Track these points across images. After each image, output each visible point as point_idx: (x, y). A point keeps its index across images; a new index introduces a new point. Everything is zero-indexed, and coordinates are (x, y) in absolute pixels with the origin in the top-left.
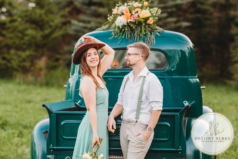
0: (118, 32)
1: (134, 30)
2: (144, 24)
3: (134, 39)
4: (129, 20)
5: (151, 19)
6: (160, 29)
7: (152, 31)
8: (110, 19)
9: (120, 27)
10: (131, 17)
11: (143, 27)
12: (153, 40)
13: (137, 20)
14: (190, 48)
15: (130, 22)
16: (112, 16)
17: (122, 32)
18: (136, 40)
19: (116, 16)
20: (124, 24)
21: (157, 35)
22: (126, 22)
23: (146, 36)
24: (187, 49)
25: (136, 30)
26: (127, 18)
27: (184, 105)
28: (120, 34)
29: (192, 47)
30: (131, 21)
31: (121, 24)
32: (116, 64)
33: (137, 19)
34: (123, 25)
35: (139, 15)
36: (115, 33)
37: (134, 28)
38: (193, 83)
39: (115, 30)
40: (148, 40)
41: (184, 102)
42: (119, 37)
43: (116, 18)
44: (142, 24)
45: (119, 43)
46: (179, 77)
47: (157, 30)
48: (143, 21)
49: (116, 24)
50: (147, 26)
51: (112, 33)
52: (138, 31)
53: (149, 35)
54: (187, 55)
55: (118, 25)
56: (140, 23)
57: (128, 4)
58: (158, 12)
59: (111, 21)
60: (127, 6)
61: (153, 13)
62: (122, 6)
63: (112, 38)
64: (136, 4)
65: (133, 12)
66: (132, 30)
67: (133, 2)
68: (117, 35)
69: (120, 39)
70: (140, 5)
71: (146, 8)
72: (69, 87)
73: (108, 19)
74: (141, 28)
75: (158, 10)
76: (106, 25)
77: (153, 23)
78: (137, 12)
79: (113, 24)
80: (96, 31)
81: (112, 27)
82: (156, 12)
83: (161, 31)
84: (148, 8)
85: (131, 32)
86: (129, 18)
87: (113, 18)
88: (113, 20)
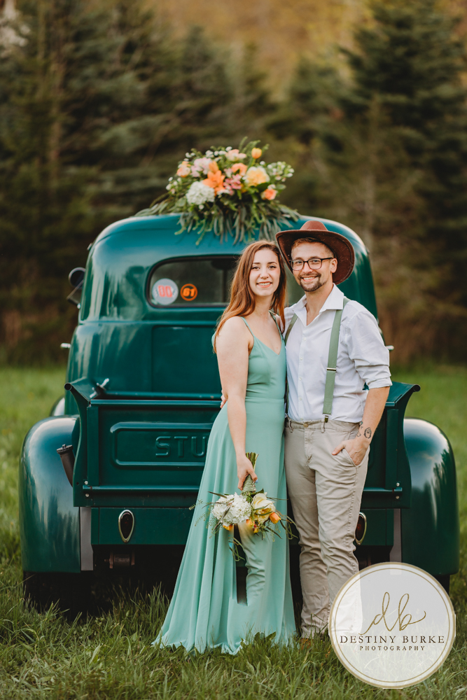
0: (196, 218)
1: (232, 212)
2: (255, 200)
3: (232, 235)
4: (221, 191)
5: (270, 188)
6: (293, 213)
8: (172, 188)
9: (198, 206)
10: (225, 184)
11: (254, 207)
13: (238, 190)
15: (223, 195)
16: (178, 182)
17: (206, 217)
18: (237, 237)
19: (188, 181)
20: (209, 200)
21: (284, 225)
22: (214, 194)
23: (261, 228)
25: (235, 214)
26: (215, 187)
28: (201, 222)
30: (227, 191)
31: (202, 199)
32: (190, 292)
33: (239, 187)
34: (206, 202)
35: (244, 178)
36: (186, 221)
37: (233, 207)
39: (187, 214)
42: (198, 230)
43: (188, 187)
44: (251, 200)
45: (197, 243)
47: (282, 213)
48: (255, 192)
49: (189, 201)
50: (263, 204)
51: (179, 220)
52: (241, 216)
53: (267, 226)
55: (193, 201)
56: (245, 199)
57: (216, 153)
58: (286, 172)
59: (176, 193)
60: (213, 159)
61: (274, 174)
62: (201, 157)
63: (181, 231)
64: (232, 154)
65: (229, 173)
66: (228, 214)
67: (226, 147)
68: (194, 225)
69: (201, 234)
70: (243, 156)
71: (256, 162)
72: (76, 348)
73: (168, 187)
74: (248, 210)
75: (286, 167)
76: (163, 203)
77: (276, 198)
78: (238, 172)
79: (181, 200)
80: (138, 216)
81: (178, 207)
82: (281, 172)
83: (293, 216)
84: (262, 163)
85: (225, 219)
86: (221, 187)
87: (179, 185)
88: (180, 191)
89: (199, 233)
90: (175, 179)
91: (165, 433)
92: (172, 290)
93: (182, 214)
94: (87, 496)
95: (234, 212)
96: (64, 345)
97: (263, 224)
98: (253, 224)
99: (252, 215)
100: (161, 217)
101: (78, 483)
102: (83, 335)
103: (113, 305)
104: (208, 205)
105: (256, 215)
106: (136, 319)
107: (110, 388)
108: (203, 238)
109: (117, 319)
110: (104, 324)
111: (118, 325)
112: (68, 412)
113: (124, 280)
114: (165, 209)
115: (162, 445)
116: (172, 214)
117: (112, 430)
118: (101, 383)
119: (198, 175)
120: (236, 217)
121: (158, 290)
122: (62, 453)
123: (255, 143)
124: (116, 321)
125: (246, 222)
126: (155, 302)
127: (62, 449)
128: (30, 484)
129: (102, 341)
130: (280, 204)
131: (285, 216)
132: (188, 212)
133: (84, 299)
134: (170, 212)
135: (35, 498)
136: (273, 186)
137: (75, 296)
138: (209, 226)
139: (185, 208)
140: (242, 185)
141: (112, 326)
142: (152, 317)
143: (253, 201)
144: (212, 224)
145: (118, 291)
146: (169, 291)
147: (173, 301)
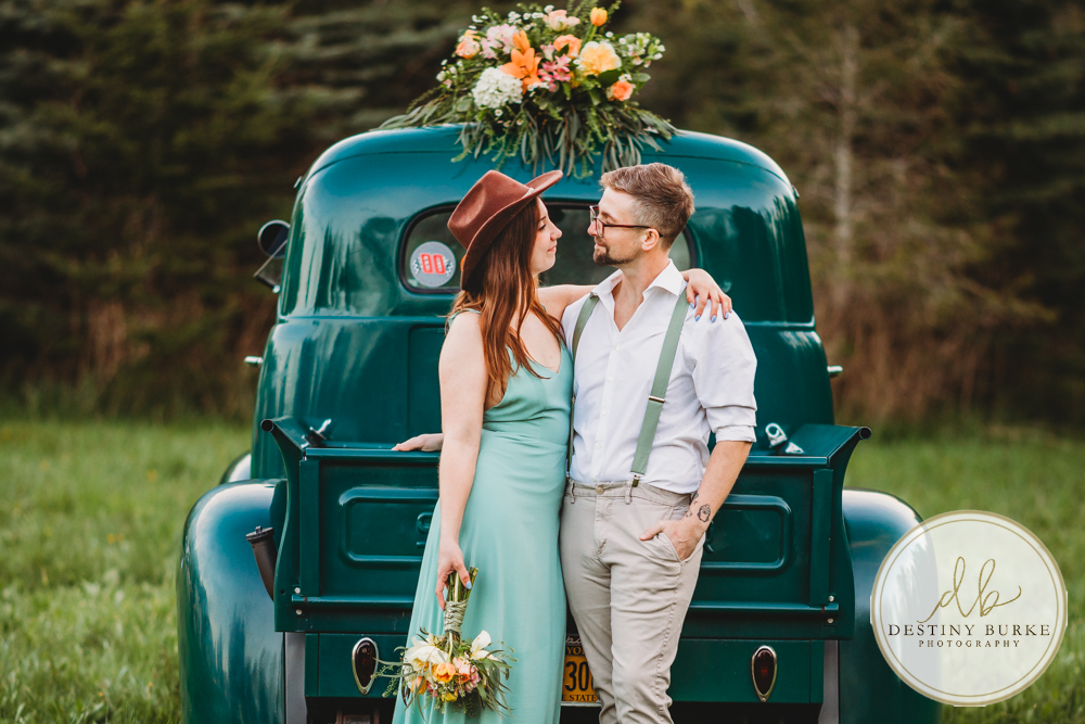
0: (489, 132)
1: (554, 123)
2: (596, 102)
3: (553, 163)
4: (534, 84)
5: (623, 79)
6: (664, 125)
7: (627, 129)
8: (447, 77)
10: (542, 72)
11: (593, 113)
13: (565, 82)
14: (784, 203)
15: (538, 91)
16: (457, 67)
17: (507, 131)
19: (476, 65)
20: (514, 100)
21: (646, 146)
22: (521, 90)
23: (605, 152)
24: (771, 207)
25: (560, 126)
26: (522, 76)
27: (767, 441)
28: (498, 139)
29: (793, 199)
30: (544, 85)
31: (500, 98)
33: (567, 79)
34: (507, 103)
35: (576, 62)
36: (471, 137)
37: (555, 113)
38: (799, 347)
39: (473, 125)
41: (767, 430)
42: (490, 153)
43: (475, 76)
44: (588, 102)
47: (645, 125)
48: (596, 86)
49: (478, 102)
50: (610, 108)
51: (458, 136)
52: (569, 129)
53: (616, 148)
54: (775, 231)
55: (485, 103)
56: (577, 98)
57: (527, 16)
58: (651, 52)
59: (453, 87)
60: (520, 26)
61: (630, 54)
62: (499, 23)
63: (462, 156)
64: (556, 18)
65: (548, 51)
66: (545, 125)
67: (544, 7)
68: (485, 146)
69: (497, 162)
70: (574, 21)
71: (598, 32)
72: (271, 363)
73: (440, 77)
74: (583, 118)
75: (652, 42)
76: (430, 104)
77: (633, 98)
78: (566, 50)
79: (462, 99)
80: (385, 128)
81: (457, 113)
82: (643, 51)
83: (664, 131)
84: (610, 34)
85: (541, 135)
86: (534, 76)
87: (459, 74)
88: (460, 84)
89: (494, 160)
90: (453, 62)
92: (445, 261)
93: (464, 124)
94: (299, 613)
95: (560, 121)
96: (250, 359)
97: (609, 143)
98: (590, 145)
99: (590, 128)
100: (426, 129)
101: (283, 592)
102: (284, 340)
103: (338, 289)
104: (511, 109)
105: (596, 128)
106: (380, 313)
107: (332, 437)
109: (346, 314)
110: (322, 321)
111: (347, 323)
112: (257, 475)
113: (358, 242)
114: (435, 113)
116: (446, 125)
117: (343, 500)
118: (317, 428)
119: (494, 55)
120: (561, 131)
121: (421, 262)
122: (254, 541)
124: (344, 316)
125: (579, 142)
126: (413, 283)
127: (255, 533)
128: (197, 598)
129: (319, 352)
130: (640, 108)
131: (649, 129)
132: (474, 121)
133: (286, 276)
134: (442, 121)
135: (206, 620)
136: (629, 76)
137: (267, 269)
138: (512, 148)
139: (469, 114)
140: (572, 74)
141: (337, 325)
142: (410, 309)
143: (591, 102)
144: (518, 142)
145: (347, 263)
146: (439, 263)
147: (446, 281)
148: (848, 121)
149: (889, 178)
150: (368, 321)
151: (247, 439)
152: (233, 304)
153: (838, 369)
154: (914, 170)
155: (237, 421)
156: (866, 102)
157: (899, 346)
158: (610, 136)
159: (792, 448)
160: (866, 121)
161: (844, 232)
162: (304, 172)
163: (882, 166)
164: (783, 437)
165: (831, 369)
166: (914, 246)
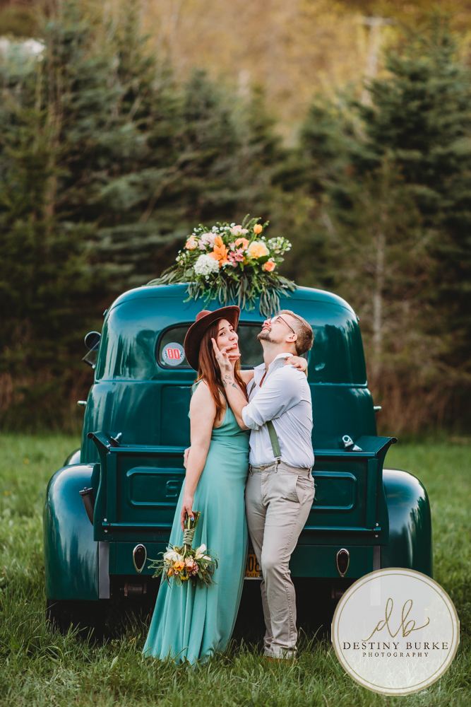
0: (202, 287)
1: (235, 282)
2: (256, 272)
4: (225, 263)
5: (270, 260)
6: (291, 284)
8: (181, 259)
9: (204, 276)
10: (229, 257)
11: (255, 278)
12: (276, 305)
13: (241, 262)
14: (352, 323)
15: (227, 266)
16: (186, 254)
17: (211, 287)
19: (196, 253)
20: (215, 271)
21: (282, 294)
22: (218, 266)
23: (261, 297)
24: (345, 325)
25: (238, 284)
26: (220, 259)
27: (343, 444)
28: (207, 291)
29: (356, 322)
30: (230, 264)
31: (208, 270)
33: (242, 260)
34: (211, 272)
35: (246, 252)
36: (193, 289)
37: (236, 278)
38: (359, 397)
39: (194, 284)
40: (264, 305)
41: (343, 439)
42: (204, 298)
43: (195, 259)
44: (252, 272)
46: (331, 384)
47: (281, 284)
48: (257, 264)
49: (197, 272)
50: (264, 275)
51: (187, 289)
52: (243, 286)
53: (267, 295)
54: (347, 337)
55: (200, 273)
56: (247, 270)
57: (221, 229)
58: (284, 247)
59: (184, 264)
60: (218, 234)
61: (274, 248)
62: (207, 232)
63: (189, 299)
64: (236, 229)
65: (232, 247)
66: (231, 284)
67: (230, 224)
68: (200, 294)
69: (207, 302)
70: (246, 231)
71: (257, 237)
72: (91, 404)
73: (178, 259)
74: (250, 280)
75: (285, 242)
76: (172, 273)
77: (275, 270)
78: (241, 246)
79: (188, 270)
80: (149, 285)
81: (186, 277)
82: (280, 247)
83: (291, 287)
84: (263, 238)
85: (229, 288)
86: (225, 259)
87: (187, 258)
88: (188, 263)
89: (205, 301)
90: (184, 251)
91: (174, 477)
92: (180, 353)
93: (190, 283)
94: (106, 531)
95: (237, 282)
96: (80, 402)
97: (264, 293)
98: (254, 294)
99: (253, 285)
100: (171, 285)
101: (98, 521)
102: (98, 392)
103: (125, 366)
104: (214, 276)
105: (257, 285)
106: (146, 379)
107: (122, 442)
108: (209, 306)
109: (129, 379)
110: (117, 383)
111: (129, 384)
112: (84, 461)
113: (135, 343)
114: (174, 278)
115: (172, 487)
116: (180, 284)
117: (129, 474)
118: (115, 437)
119: (205, 248)
120: (239, 287)
121: (167, 353)
122: (83, 495)
123: (257, 219)
124: (127, 380)
126: (163, 363)
127: (84, 491)
128: (54, 524)
129: (115, 398)
130: (278, 275)
131: (283, 286)
132: (195, 281)
133: (99, 360)
134: (178, 282)
135: (58, 535)
136: (273, 259)
137: (89, 357)
138: (214, 295)
139: (192, 278)
140: (244, 258)
141: (125, 385)
142: (161, 377)
143: (254, 272)
144: (217, 292)
145: (130, 354)
146: (177, 353)
147: (180, 362)
148: (380, 282)
149: (400, 311)
150: (141, 383)
151: (78, 443)
152: (67, 374)
153: (379, 407)
154: (413, 307)
155: (69, 433)
156: (389, 272)
157: (405, 396)
158: (264, 289)
159: (356, 448)
160: (389, 282)
161: (377, 338)
162: (108, 307)
163: (396, 305)
164: (351, 442)
165: (375, 408)
166: (413, 345)
